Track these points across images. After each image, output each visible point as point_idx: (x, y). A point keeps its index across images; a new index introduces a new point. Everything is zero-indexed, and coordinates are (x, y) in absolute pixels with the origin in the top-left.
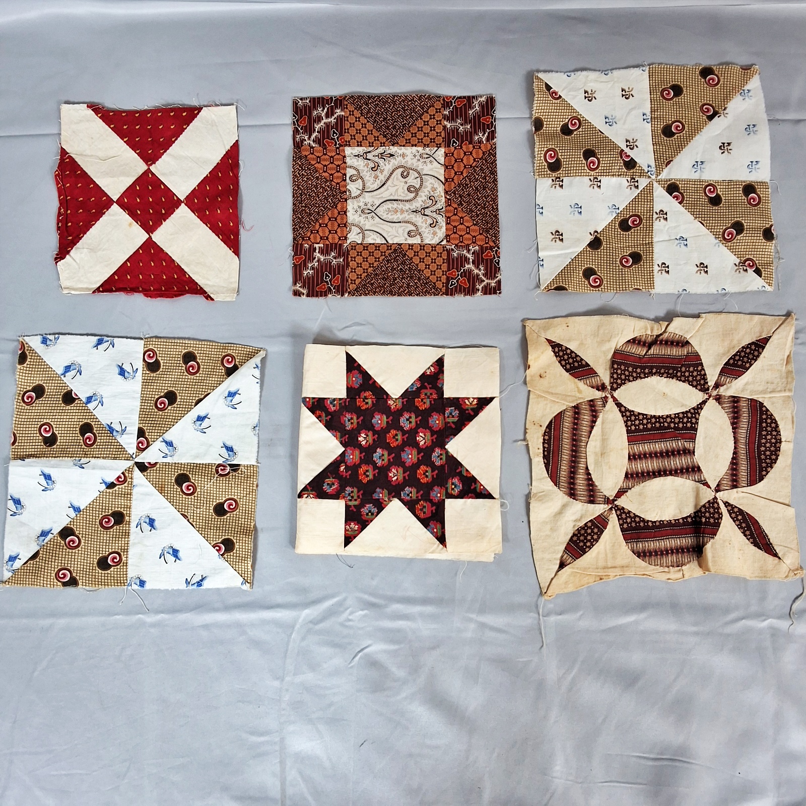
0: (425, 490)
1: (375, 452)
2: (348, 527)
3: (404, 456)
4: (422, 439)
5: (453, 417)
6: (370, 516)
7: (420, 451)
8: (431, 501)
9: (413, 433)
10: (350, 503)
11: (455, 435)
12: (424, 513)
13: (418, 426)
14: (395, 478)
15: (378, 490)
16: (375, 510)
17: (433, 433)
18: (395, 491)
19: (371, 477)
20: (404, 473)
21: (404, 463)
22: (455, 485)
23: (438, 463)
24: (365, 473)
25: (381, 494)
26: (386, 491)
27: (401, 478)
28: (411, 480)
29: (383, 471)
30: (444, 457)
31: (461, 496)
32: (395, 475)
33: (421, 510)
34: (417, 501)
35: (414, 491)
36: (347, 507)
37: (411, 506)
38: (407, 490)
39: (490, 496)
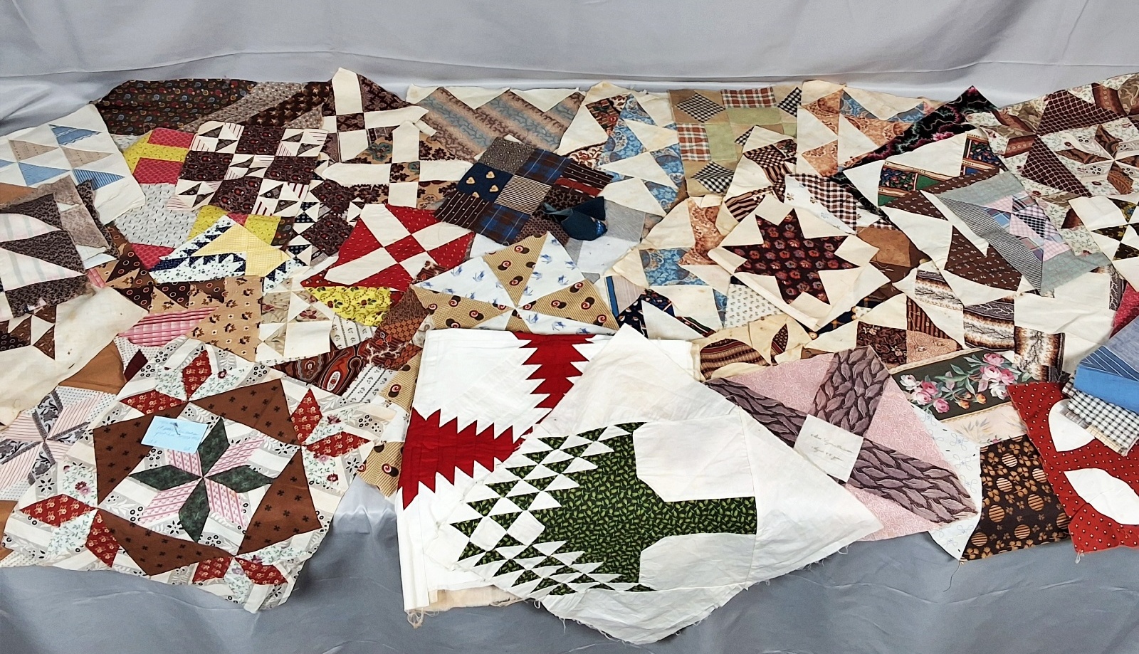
0: (822, 257)
1: (786, 265)
2: (819, 298)
3: (797, 255)
4: (793, 244)
5: (791, 228)
6: (820, 287)
7: (799, 248)
8: (830, 259)
9: (788, 246)
10: (807, 290)
11: (802, 232)
12: (835, 265)
13: (785, 242)
14: (807, 265)
15: (808, 275)
16: (819, 283)
17: (794, 239)
18: (816, 270)
19: (799, 274)
20: (807, 261)
21: (801, 257)
22: (829, 246)
23: (812, 246)
24: (795, 275)
25: (811, 276)
26: (812, 273)
27: (808, 263)
28: (814, 260)
29: (799, 267)
30: (810, 242)
31: (837, 248)
32: (804, 264)
33: (832, 265)
34: (826, 264)
35: (820, 262)
36: (808, 292)
37: (826, 268)
38: (817, 264)
39: (845, 237)
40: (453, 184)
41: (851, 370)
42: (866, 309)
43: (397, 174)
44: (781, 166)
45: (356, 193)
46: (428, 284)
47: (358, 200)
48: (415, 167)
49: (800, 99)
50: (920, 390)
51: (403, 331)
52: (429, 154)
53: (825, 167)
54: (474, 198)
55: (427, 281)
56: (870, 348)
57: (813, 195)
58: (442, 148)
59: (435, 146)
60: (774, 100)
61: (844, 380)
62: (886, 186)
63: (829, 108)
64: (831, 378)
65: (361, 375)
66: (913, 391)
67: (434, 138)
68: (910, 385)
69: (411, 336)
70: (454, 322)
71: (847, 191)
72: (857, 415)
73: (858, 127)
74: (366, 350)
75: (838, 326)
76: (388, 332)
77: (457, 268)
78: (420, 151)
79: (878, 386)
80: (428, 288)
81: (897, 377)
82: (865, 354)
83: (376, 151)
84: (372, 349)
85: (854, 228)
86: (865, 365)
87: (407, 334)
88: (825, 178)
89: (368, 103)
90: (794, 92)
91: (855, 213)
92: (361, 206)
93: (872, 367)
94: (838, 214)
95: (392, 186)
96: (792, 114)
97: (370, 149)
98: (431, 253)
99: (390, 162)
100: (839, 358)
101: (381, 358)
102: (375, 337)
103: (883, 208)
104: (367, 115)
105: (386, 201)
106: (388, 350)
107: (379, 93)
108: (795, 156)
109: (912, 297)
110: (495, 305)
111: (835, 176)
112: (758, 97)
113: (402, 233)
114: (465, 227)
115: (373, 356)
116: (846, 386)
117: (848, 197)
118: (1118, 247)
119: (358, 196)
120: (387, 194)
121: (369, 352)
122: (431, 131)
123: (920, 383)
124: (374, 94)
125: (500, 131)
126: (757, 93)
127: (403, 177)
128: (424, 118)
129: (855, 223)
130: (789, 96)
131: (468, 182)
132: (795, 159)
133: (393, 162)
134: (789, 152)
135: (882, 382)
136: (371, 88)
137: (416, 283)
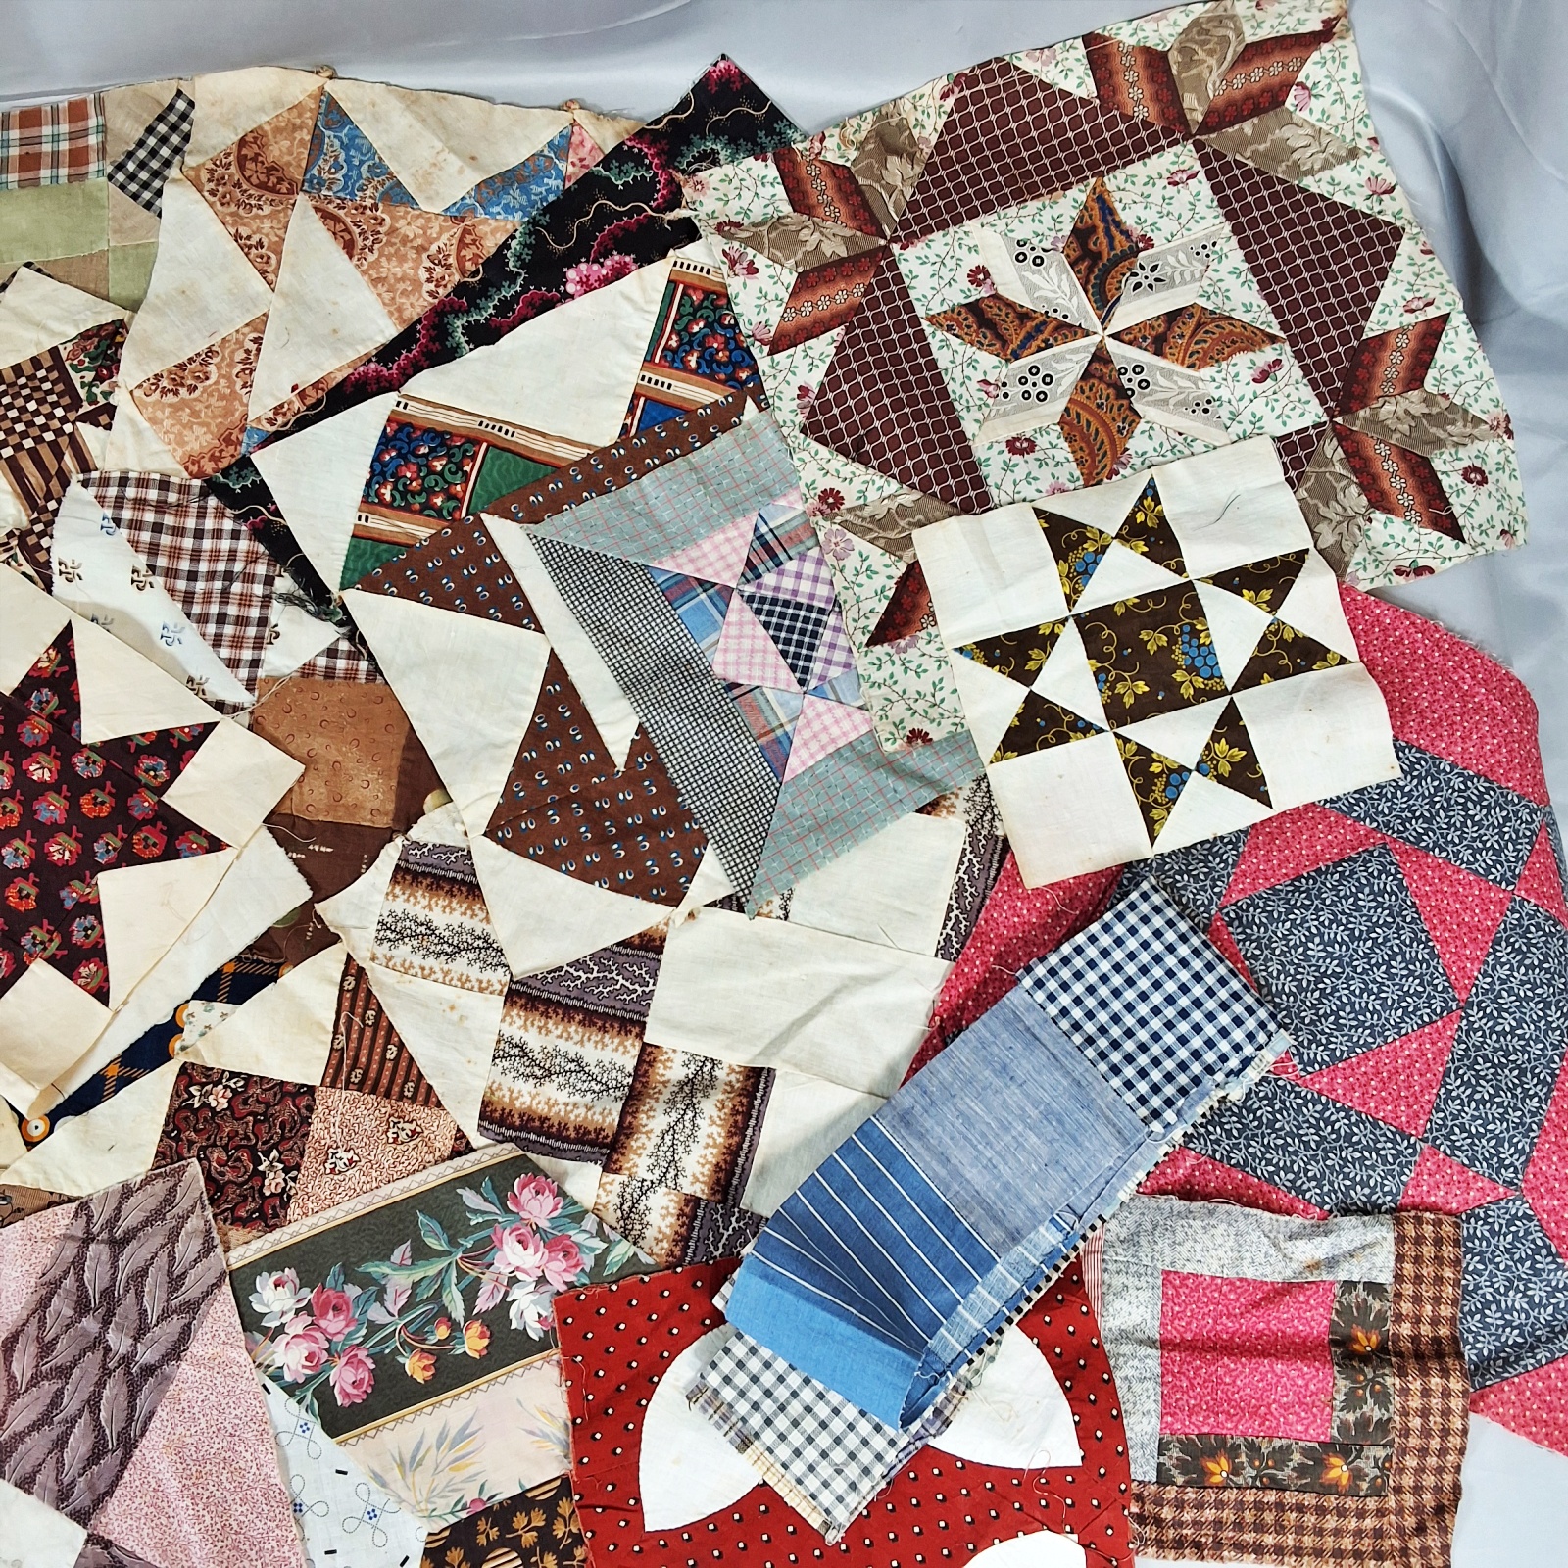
0: (122, 818)
1: (3, 858)
2: (82, 981)
3: (43, 817)
4: (41, 771)
5: (48, 702)
6: (94, 935)
7: (54, 787)
8: (145, 822)
9: (21, 779)
10: (48, 953)
11: (78, 717)
12: (155, 844)
13: (16, 765)
14: (67, 853)
15: (63, 894)
16: (91, 919)
17: (45, 749)
18: (87, 867)
19: (33, 891)
20: (70, 835)
21: (55, 824)
22: (152, 768)
23: (97, 772)
24: (21, 898)
25: (70, 896)
26: (76, 884)
27: (74, 845)
28: (88, 831)
29: (40, 864)
30: (95, 757)
31: (175, 772)
32: (61, 851)
33: (147, 846)
34: (128, 843)
35: (108, 838)
36: (50, 960)
37: (127, 858)
38: (99, 847)
39: (209, 728)
41: (114, 1260)
42: (219, 1007)
44: (63, 441)
49: (186, 138)
50: (297, 1327)
53: (200, 440)
56: (194, 1168)
57: (141, 560)
60: (102, 151)
61: (83, 1307)
62: (382, 502)
63: (271, 169)
64: (44, 1303)
66: (281, 1330)
68: (277, 1308)
71: (257, 534)
72: (84, 1450)
73: (349, 247)
75: (123, 1082)
79: (175, 1324)
81: (242, 1282)
82: (169, 1199)
85: (250, 685)
86: (160, 1239)
88: (197, 483)
90: (171, 107)
91: (263, 622)
93: (180, 1247)
94: (211, 629)
96: (148, 205)
100: (90, 1217)
103: (358, 602)
108: (112, 400)
109: (362, 959)
111: (226, 473)
112: (55, 138)
116: (85, 1333)
117: (252, 558)
118: (1017, 706)
123: (308, 1294)
126: (55, 122)
129: (255, 663)
130: (150, 130)
132: (110, 410)
134: (100, 379)
135: (192, 1308)
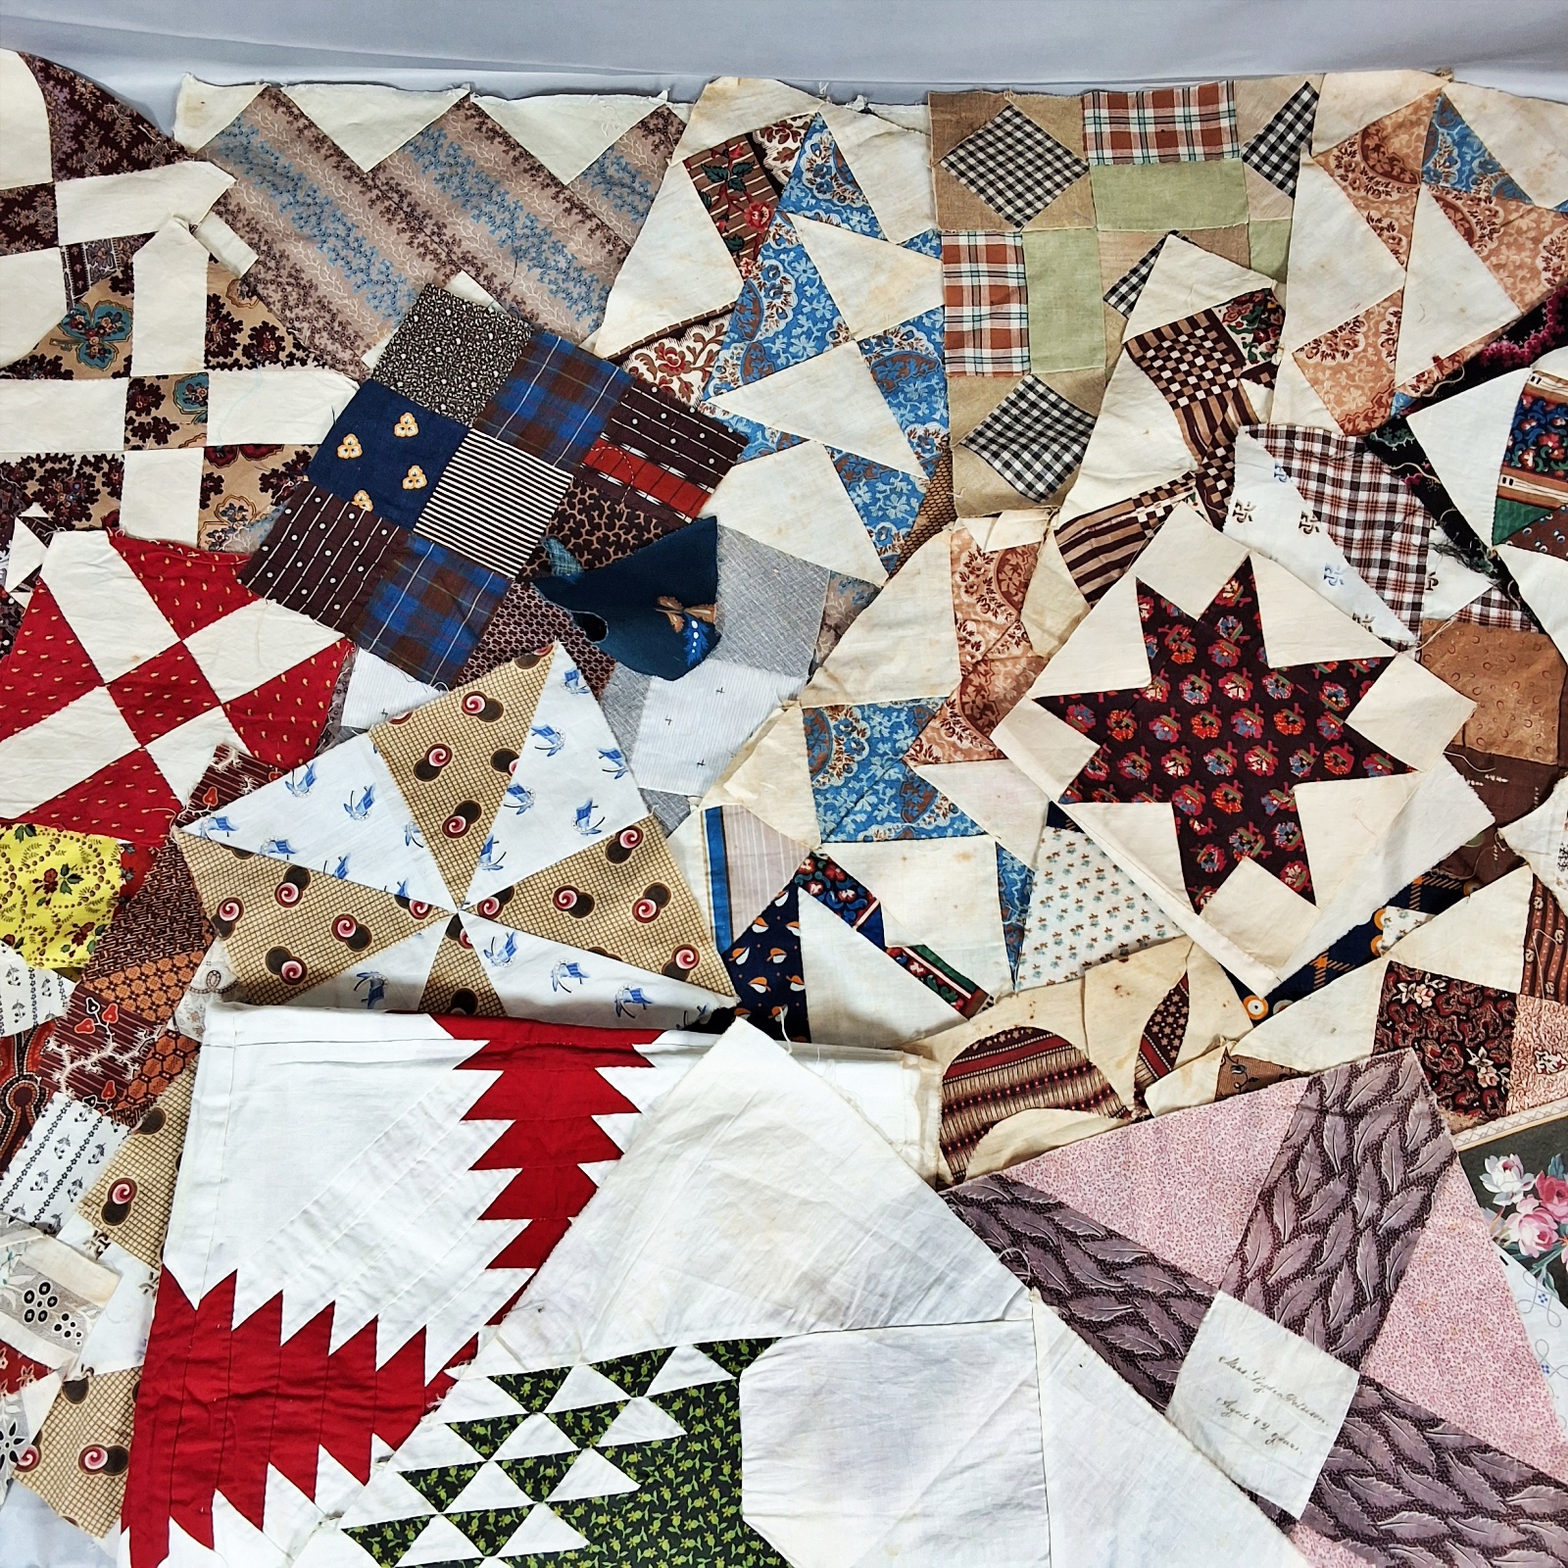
0: (1312, 736)
1: (1207, 765)
2: (1288, 880)
3: (1240, 730)
4: (1235, 690)
5: (1233, 628)
6: (1295, 840)
7: (1248, 705)
8: (1333, 742)
9: (1217, 695)
10: (1254, 853)
11: (1262, 644)
12: (1344, 763)
13: (1213, 683)
14: (1264, 765)
15: (1264, 800)
16: (1291, 826)
17: (1237, 670)
18: (1284, 779)
19: (1238, 796)
20: (1266, 749)
21: (1252, 737)
22: (1333, 694)
23: (1286, 694)
24: (1227, 801)
25: (1273, 802)
26: (1274, 792)
27: (1270, 758)
28: (1285, 747)
29: (1242, 772)
30: (1283, 680)
31: (1355, 699)
32: (1259, 762)
33: (1337, 764)
34: (1320, 760)
35: (1301, 753)
36: (1258, 859)
37: (1320, 773)
38: (1293, 761)
39: (1385, 662)
40: (302, 456)
41: (1350, 1132)
42: (1415, 915)
43: (145, 419)
44: (1228, 395)
45: (32, 487)
46: (223, 824)
47: (36, 511)
48: (193, 392)
49: (1310, 127)
50: (1527, 1207)
51: (149, 992)
52: (235, 346)
53: (1357, 401)
54: (357, 510)
55: (219, 813)
56: (1411, 1057)
57: (1309, 507)
58: (273, 321)
59: (251, 316)
60: (1234, 132)
61: (1328, 1173)
62: (1524, 468)
63: (1393, 160)
64: (1293, 1165)
65: (39, 1128)
66: (1511, 1209)
67: (249, 286)
68: (1506, 1189)
69: (172, 1004)
70: (289, 958)
71: (1415, 489)
72: (1348, 1298)
73: (1469, 235)
74: (47, 1056)
75: (1332, 975)
76: (108, 995)
77: (302, 771)
78: (209, 337)
79: (1416, 1195)
80: (219, 836)
81: (1473, 1162)
82: (1393, 1082)
83: (88, 330)
84: (65, 1051)
85: (1414, 624)
86: (1390, 1118)
87: (160, 998)
88: (1352, 440)
89: (69, 145)
90: (1296, 98)
91: (1421, 569)
92: (43, 531)
93: (1410, 1126)
94: (1374, 573)
95: (133, 461)
96: (1281, 185)
97: (70, 322)
98: (237, 711)
99: (126, 372)
100: (1323, 1092)
101: (91, 1076)
102: (71, 1013)
103: (1508, 553)
104: (68, 192)
105: (111, 522)
106: (109, 1051)
107: (98, 107)
108: (1275, 360)
109: (1548, 879)
110: (403, 900)
111: (1380, 430)
112: (1187, 119)
113: (153, 634)
114: (327, 621)
115: (69, 1067)
116: (1333, 1195)
117: (1410, 511)
119: (38, 497)
120: (116, 493)
121: (56, 1061)
122: (241, 257)
123: (1533, 1180)
124: (84, 110)
125: (437, 255)
126: (1186, 104)
127: (160, 433)
128: (223, 207)
129: (1417, 606)
130: (1279, 118)
131: (342, 453)
132: (1272, 370)
133: (134, 373)
134: (1257, 340)
135: (1430, 1181)
136: (73, 91)
137: (190, 820)
